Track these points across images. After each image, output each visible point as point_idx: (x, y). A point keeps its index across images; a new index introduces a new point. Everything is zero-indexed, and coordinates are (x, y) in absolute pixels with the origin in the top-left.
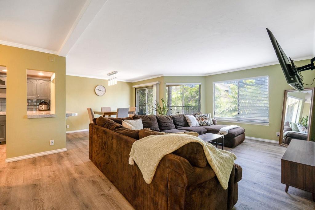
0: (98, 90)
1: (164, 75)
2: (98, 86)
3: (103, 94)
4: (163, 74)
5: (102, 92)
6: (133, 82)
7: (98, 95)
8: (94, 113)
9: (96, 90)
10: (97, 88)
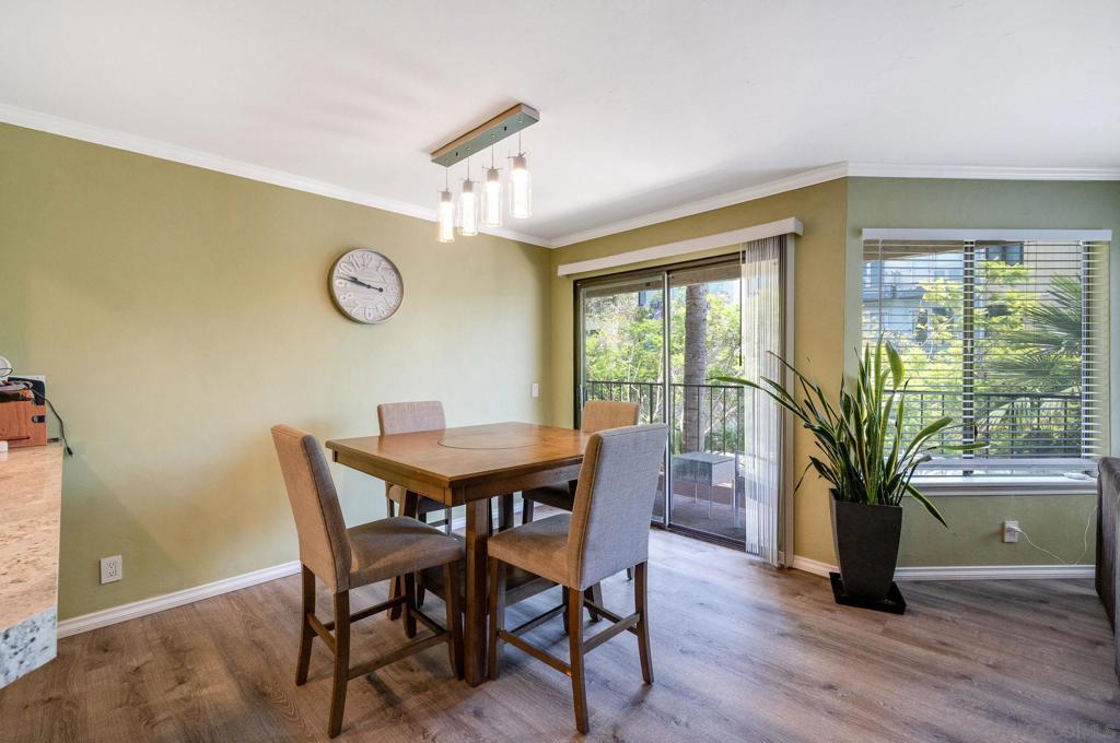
0: (355, 280)
1: (853, 171)
2: (356, 255)
3: (383, 310)
4: (844, 163)
5: (379, 297)
6: (555, 244)
7: (353, 313)
8: (328, 454)
9: (336, 283)
10: (342, 269)
